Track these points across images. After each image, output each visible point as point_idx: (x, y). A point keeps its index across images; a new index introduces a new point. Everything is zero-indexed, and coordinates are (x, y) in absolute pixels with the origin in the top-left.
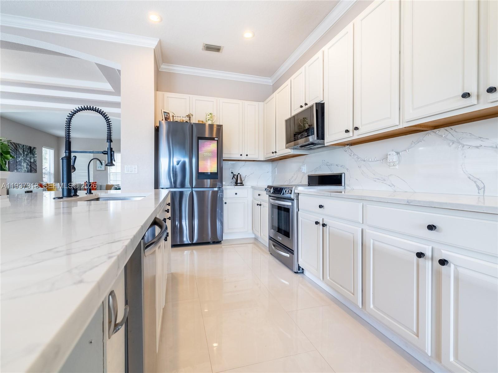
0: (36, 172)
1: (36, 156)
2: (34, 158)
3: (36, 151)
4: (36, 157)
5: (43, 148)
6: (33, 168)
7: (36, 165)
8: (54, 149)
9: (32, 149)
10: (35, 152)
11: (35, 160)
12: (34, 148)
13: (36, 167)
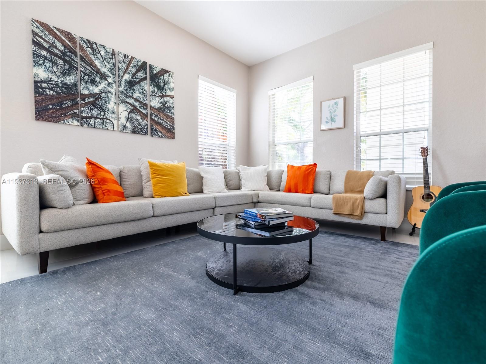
0: (173, 138)
1: (169, 93)
2: (162, 96)
3: (171, 80)
4: (172, 97)
5: (200, 81)
6: (160, 124)
7: (173, 119)
8: (236, 91)
9: (155, 72)
10: (165, 84)
11: (168, 104)
12: (164, 72)
13: (173, 123)
